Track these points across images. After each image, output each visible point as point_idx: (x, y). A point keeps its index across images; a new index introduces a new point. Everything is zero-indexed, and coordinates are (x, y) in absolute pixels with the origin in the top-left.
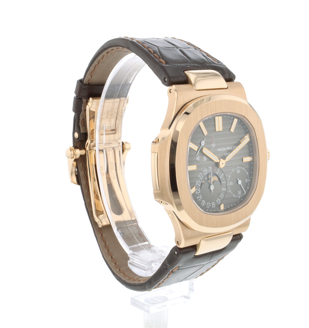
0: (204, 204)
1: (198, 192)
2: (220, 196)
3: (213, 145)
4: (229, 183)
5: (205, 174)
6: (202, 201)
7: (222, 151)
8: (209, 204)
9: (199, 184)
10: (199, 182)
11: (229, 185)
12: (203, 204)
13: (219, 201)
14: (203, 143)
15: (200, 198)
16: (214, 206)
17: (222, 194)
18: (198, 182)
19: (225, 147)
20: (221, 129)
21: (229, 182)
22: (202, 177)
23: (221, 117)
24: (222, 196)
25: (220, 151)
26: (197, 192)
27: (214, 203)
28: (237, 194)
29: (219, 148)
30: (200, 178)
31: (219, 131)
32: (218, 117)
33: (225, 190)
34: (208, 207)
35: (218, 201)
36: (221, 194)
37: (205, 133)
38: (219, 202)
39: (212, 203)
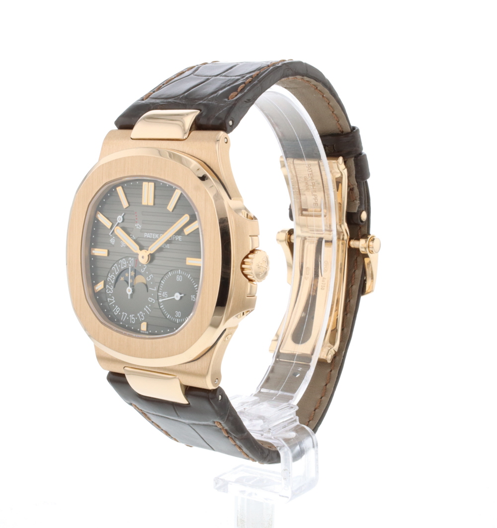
0: (118, 312)
1: (110, 292)
2: (145, 309)
3: (138, 226)
4: (162, 293)
5: (122, 268)
6: (115, 307)
7: (152, 238)
8: (125, 315)
9: (112, 280)
10: (113, 277)
11: (161, 295)
12: (116, 313)
13: (142, 315)
14: (120, 219)
15: (112, 301)
16: (133, 320)
17: (148, 306)
18: (110, 275)
19: (157, 234)
20: (151, 203)
21: (161, 290)
22: (117, 271)
23: (152, 184)
24: (147, 309)
25: (148, 238)
26: (108, 291)
27: (133, 317)
28: (173, 315)
29: (147, 233)
30: (114, 271)
31: (147, 206)
32: (147, 183)
33: (153, 301)
34: (123, 318)
35: (140, 315)
36: (146, 307)
37: (125, 204)
38: (141, 317)
39: (131, 316)
